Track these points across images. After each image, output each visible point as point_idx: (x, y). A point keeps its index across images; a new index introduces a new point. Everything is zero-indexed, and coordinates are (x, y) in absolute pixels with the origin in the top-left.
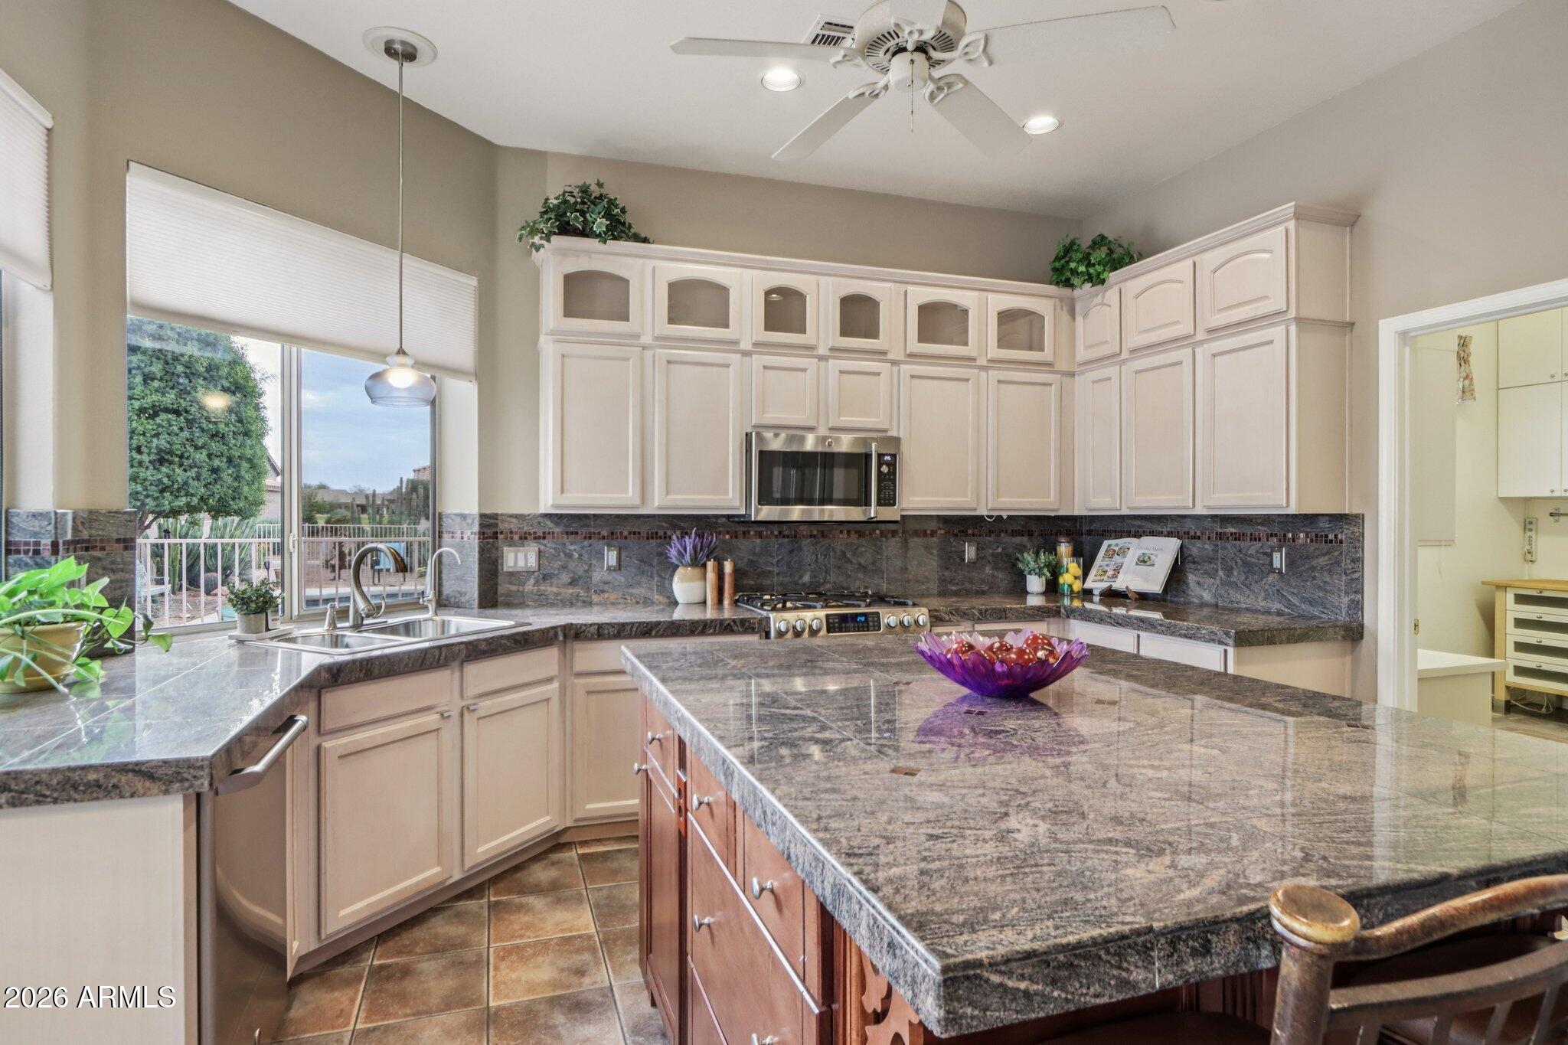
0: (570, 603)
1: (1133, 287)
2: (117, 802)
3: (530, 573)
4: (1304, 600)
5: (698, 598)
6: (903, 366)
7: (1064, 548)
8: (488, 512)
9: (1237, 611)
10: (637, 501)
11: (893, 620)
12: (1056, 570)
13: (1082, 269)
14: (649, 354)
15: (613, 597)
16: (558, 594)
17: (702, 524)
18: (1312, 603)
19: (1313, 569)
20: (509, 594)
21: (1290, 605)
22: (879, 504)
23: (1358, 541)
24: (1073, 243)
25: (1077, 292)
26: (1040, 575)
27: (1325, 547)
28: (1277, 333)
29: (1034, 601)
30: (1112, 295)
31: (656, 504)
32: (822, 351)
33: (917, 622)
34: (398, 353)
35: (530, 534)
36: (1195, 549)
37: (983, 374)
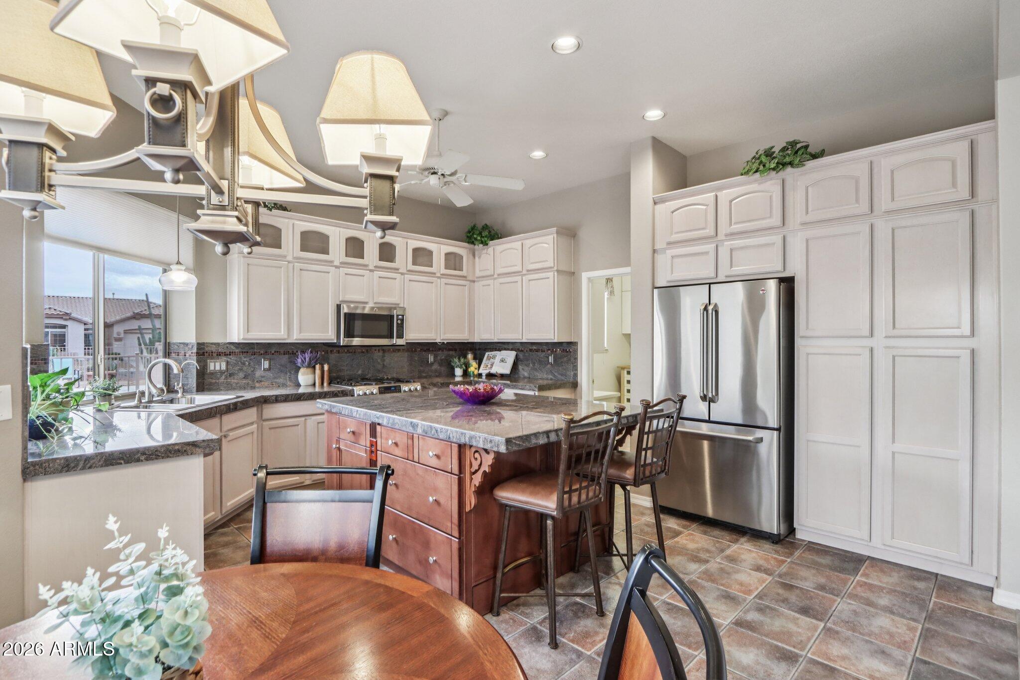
0: (244, 388)
1: (499, 248)
2: (186, 457)
3: (222, 372)
4: (559, 374)
5: (311, 382)
6: (406, 276)
7: (470, 356)
8: (200, 342)
9: (537, 379)
10: (286, 337)
11: (407, 389)
12: (467, 365)
13: (479, 238)
14: (291, 265)
15: (266, 384)
16: (237, 384)
17: (313, 347)
18: (562, 375)
19: (562, 362)
20: (211, 384)
21: (555, 376)
22: (397, 338)
23: (576, 351)
24: (474, 226)
25: (476, 247)
26: (461, 367)
27: (566, 354)
28: (550, 275)
29: (458, 379)
30: (490, 250)
31: (295, 338)
32: (371, 267)
33: (416, 389)
34: (177, 263)
35: (222, 353)
36: (521, 356)
37: (439, 280)
